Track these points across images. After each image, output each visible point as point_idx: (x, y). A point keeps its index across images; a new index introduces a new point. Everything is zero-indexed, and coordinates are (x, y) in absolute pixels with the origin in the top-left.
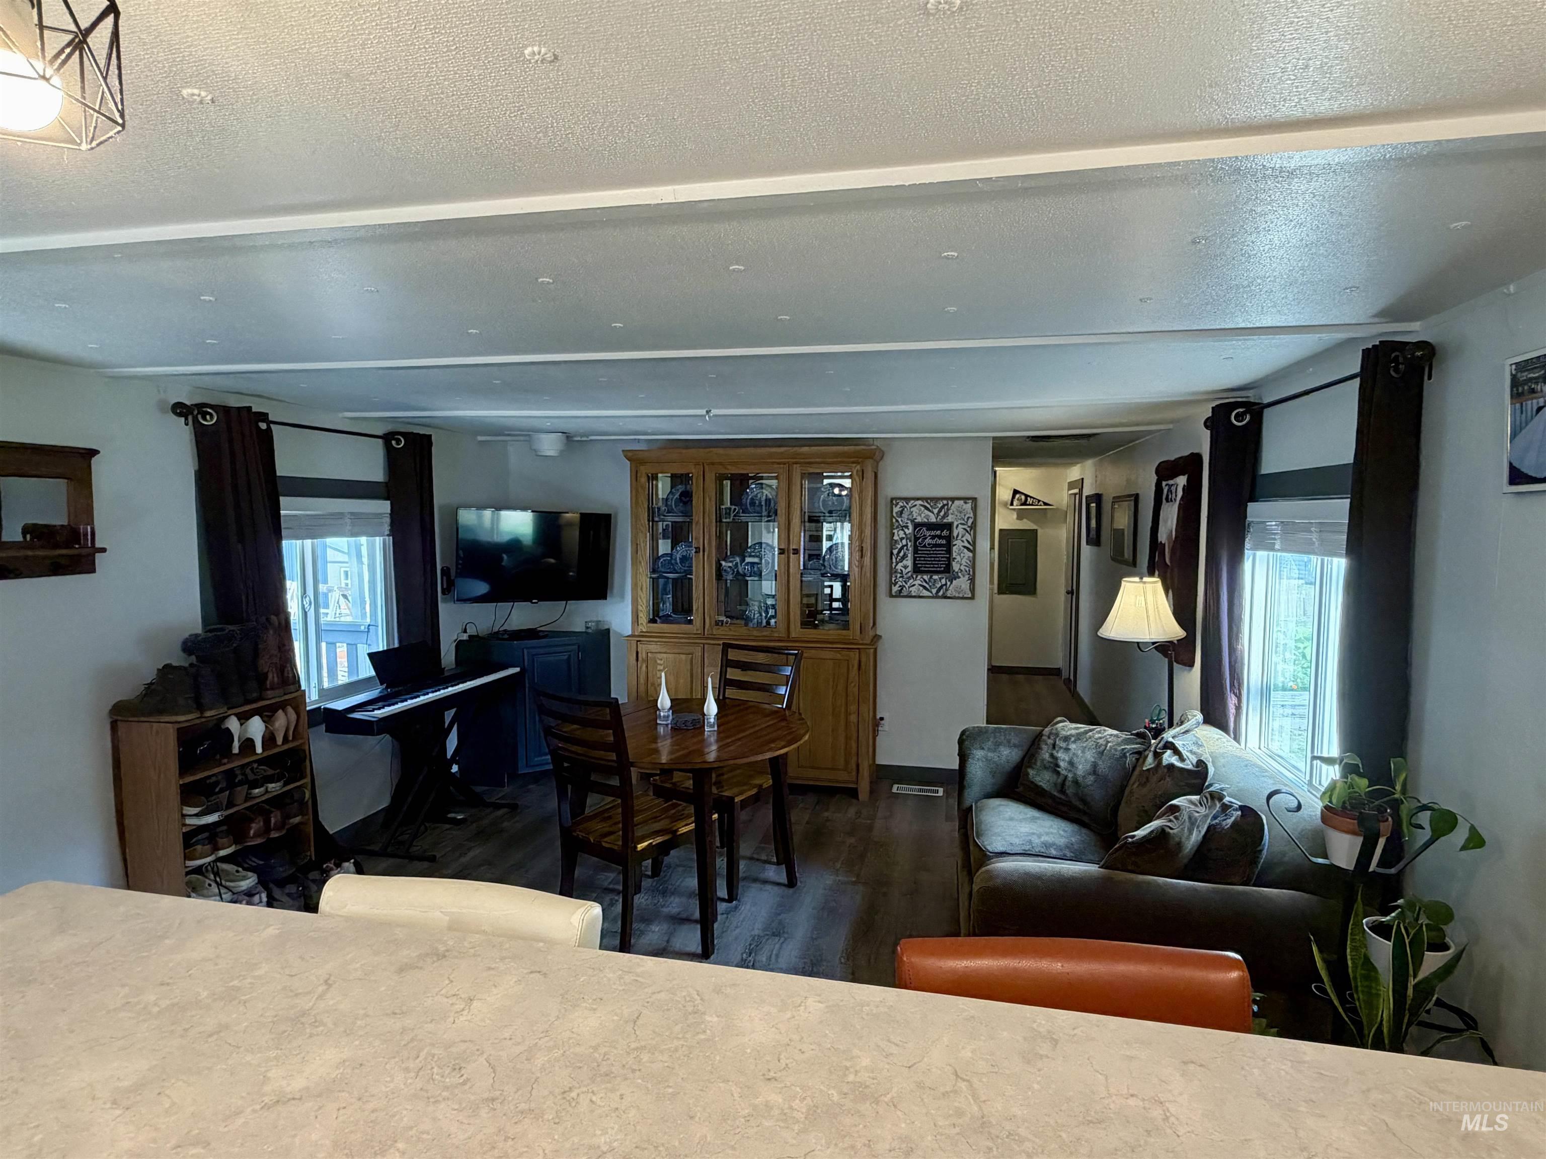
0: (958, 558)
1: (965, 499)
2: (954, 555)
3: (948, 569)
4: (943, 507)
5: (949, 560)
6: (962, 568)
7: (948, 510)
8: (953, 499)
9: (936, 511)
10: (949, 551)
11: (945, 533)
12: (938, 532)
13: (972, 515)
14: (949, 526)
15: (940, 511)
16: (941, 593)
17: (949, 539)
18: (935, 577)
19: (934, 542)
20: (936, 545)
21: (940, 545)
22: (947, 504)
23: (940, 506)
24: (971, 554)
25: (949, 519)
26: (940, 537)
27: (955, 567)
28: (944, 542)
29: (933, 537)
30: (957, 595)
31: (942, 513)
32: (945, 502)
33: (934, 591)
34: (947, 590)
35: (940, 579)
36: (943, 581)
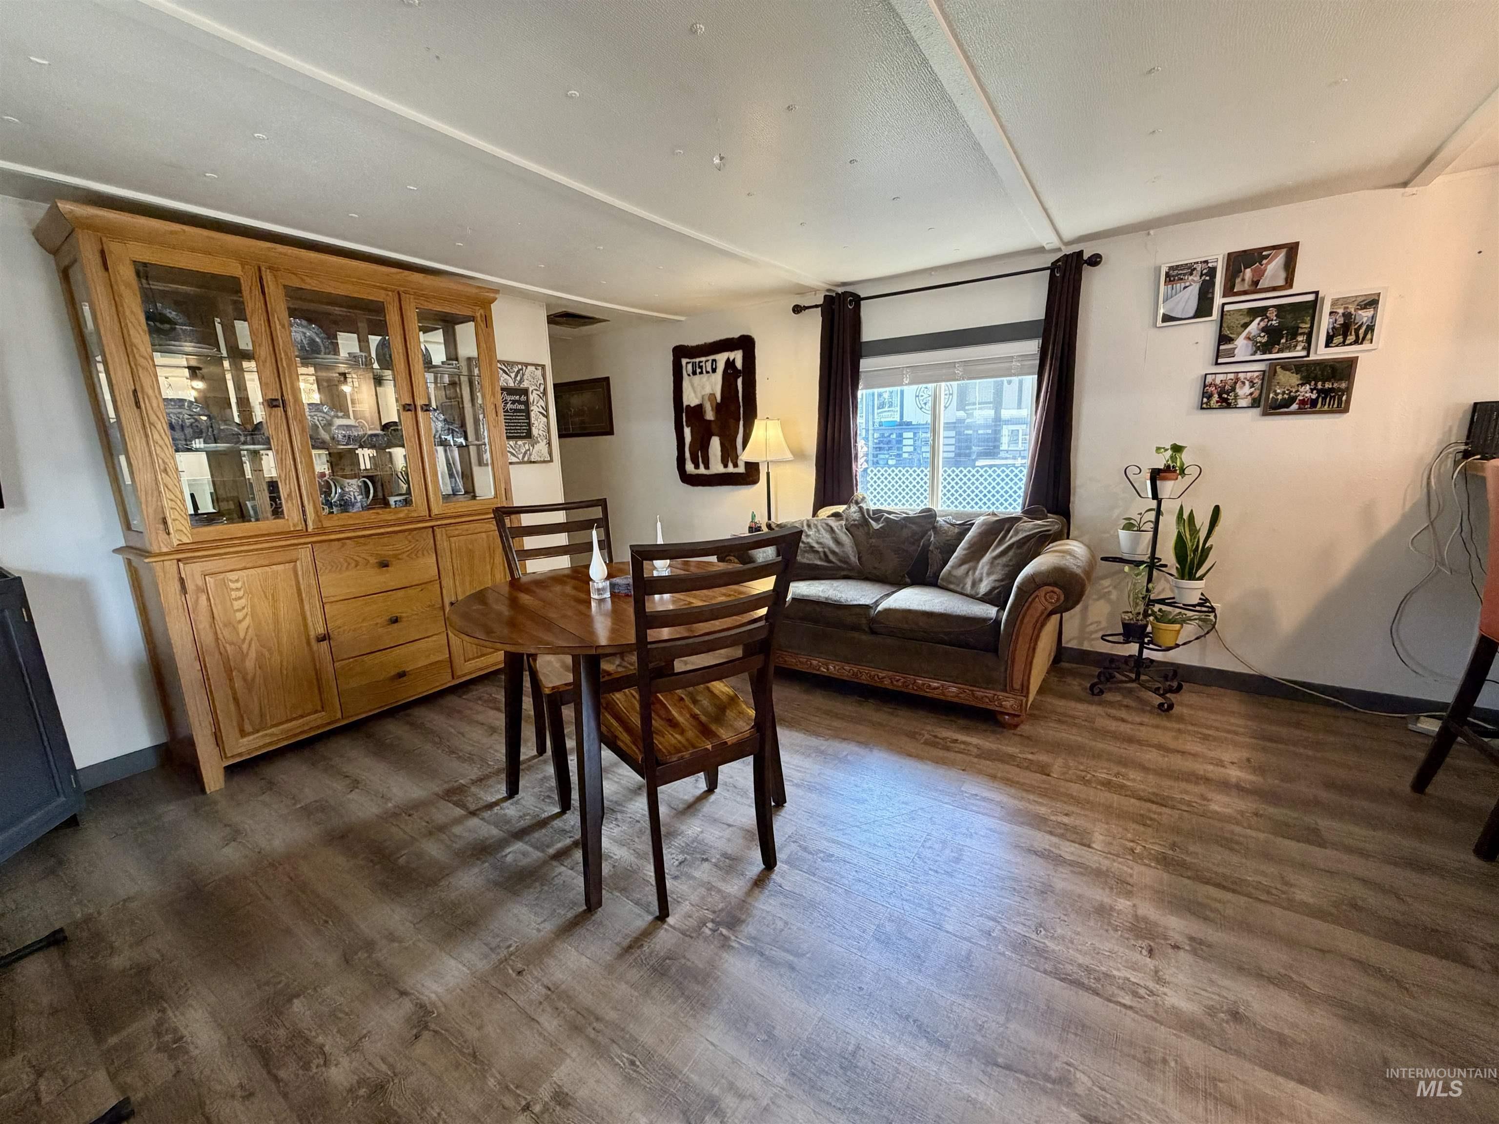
0: (536, 422)
1: (536, 366)
2: (533, 420)
3: (529, 435)
4: (518, 372)
5: (529, 425)
6: (541, 432)
7: (523, 375)
8: (527, 365)
9: (513, 375)
10: (528, 417)
11: (523, 398)
12: (517, 398)
13: (542, 382)
14: (525, 392)
15: (516, 376)
16: (526, 459)
17: (527, 403)
18: (520, 442)
19: (514, 407)
20: (516, 411)
21: (520, 411)
22: (522, 369)
23: (516, 370)
24: (545, 419)
25: (525, 384)
26: (519, 402)
27: (535, 432)
28: (523, 407)
29: (514, 402)
30: (539, 459)
31: (518, 378)
32: (520, 367)
33: (520, 456)
34: (530, 455)
35: (524, 444)
36: (527, 447)
